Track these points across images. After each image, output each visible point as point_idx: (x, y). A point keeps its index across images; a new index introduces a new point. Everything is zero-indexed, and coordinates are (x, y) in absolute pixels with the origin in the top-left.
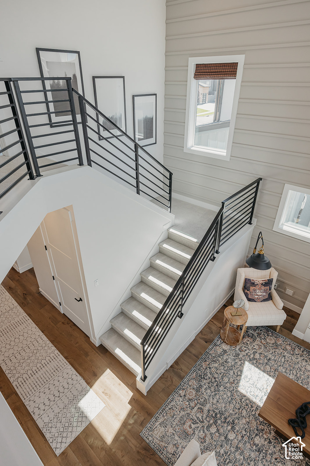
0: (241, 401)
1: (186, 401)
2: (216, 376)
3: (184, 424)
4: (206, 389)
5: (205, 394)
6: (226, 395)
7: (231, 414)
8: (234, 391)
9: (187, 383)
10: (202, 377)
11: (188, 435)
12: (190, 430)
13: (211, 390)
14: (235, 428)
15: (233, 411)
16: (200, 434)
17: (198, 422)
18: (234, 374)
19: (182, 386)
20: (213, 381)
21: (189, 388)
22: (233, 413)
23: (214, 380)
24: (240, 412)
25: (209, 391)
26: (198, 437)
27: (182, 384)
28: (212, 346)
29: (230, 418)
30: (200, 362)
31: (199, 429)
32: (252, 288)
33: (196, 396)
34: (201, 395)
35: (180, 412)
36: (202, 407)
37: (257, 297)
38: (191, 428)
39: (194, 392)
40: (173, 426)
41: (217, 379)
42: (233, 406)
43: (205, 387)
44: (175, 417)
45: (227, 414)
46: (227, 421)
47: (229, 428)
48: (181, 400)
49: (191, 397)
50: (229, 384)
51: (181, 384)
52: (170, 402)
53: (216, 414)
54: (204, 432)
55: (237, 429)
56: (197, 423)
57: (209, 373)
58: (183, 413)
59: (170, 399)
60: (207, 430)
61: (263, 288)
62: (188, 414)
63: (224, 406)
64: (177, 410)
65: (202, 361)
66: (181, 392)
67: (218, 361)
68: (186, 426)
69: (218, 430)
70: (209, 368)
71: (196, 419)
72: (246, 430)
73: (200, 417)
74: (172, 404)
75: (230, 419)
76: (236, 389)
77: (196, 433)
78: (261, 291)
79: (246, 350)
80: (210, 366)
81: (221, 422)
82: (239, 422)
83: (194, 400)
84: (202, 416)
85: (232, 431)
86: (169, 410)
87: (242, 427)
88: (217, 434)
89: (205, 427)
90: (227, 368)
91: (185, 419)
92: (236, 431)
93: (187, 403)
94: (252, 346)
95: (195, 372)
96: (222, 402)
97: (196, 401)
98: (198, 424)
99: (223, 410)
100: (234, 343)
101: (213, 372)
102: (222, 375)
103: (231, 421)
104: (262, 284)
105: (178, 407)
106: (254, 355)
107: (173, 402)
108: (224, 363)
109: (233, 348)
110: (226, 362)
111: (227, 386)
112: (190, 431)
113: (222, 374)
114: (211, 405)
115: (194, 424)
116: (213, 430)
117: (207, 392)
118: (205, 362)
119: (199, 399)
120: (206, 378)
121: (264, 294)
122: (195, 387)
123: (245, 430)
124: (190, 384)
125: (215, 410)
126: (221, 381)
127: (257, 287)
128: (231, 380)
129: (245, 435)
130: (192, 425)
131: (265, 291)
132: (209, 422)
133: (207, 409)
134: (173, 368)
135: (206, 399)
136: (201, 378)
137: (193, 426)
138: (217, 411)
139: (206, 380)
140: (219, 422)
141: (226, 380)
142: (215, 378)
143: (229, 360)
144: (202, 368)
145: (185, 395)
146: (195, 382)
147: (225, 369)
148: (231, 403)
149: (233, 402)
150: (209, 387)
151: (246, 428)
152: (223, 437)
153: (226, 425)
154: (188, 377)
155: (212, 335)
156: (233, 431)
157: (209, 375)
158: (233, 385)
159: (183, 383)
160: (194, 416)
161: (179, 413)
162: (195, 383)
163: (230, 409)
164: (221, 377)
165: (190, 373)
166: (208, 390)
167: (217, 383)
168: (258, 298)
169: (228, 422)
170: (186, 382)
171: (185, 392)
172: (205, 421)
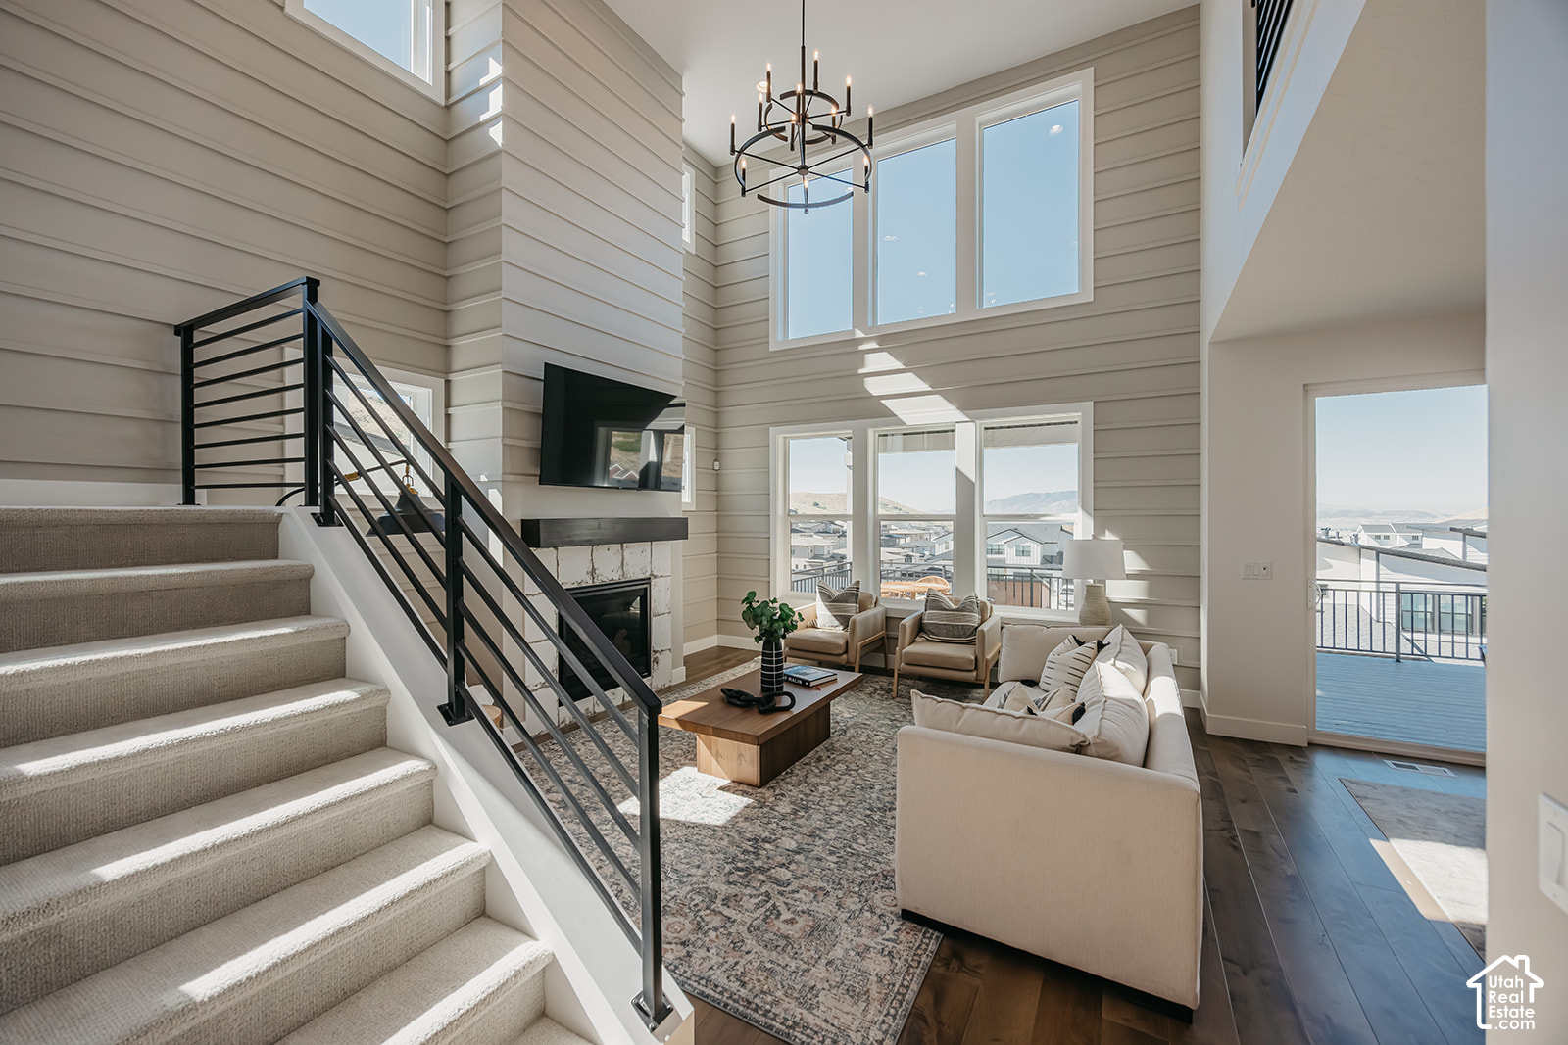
1: (707, 940)
3: (786, 937)
5: (673, 893)
7: (732, 843)
11: (819, 926)
12: (800, 924)
14: (765, 837)
15: (722, 840)
16: (805, 899)
17: (769, 905)
22: (726, 840)
24: (725, 829)
26: (815, 904)
29: (742, 845)
31: (789, 901)
33: (686, 915)
34: (679, 900)
35: (748, 953)
36: (721, 897)
38: (793, 919)
39: (671, 918)
40: (804, 967)
42: (708, 839)
44: (769, 965)
45: (733, 851)
46: (751, 850)
47: (768, 846)
48: (701, 953)
49: (690, 926)
52: (716, 987)
53: (738, 869)
54: (797, 892)
55: (767, 834)
56: (774, 906)
58: (751, 945)
59: (703, 990)
60: (788, 885)
62: (753, 929)
63: (711, 856)
64: (743, 962)
66: (670, 955)
68: (792, 931)
69: (782, 865)
71: (763, 910)
73: (754, 901)
74: (722, 982)
75: (747, 846)
77: (803, 907)
81: (756, 859)
82: (751, 832)
83: (698, 918)
84: (751, 896)
86: (749, 987)
87: (759, 828)
88: (793, 867)
89: (782, 889)
91: (769, 937)
92: (773, 837)
93: (712, 934)
97: (702, 912)
98: (777, 904)
99: (721, 856)
103: (749, 843)
105: (731, 960)
107: (714, 978)
112: (802, 921)
114: (711, 879)
115: (779, 914)
116: (784, 874)
119: (696, 904)
125: (726, 872)
130: (782, 918)
132: (764, 882)
133: (727, 886)
135: (693, 889)
137: (786, 915)
138: (728, 867)
140: (758, 863)
145: (683, 944)
153: (763, 853)
160: (755, 915)
161: (752, 955)
163: (717, 845)
169: (755, 848)
171: (670, 943)
172: (763, 890)
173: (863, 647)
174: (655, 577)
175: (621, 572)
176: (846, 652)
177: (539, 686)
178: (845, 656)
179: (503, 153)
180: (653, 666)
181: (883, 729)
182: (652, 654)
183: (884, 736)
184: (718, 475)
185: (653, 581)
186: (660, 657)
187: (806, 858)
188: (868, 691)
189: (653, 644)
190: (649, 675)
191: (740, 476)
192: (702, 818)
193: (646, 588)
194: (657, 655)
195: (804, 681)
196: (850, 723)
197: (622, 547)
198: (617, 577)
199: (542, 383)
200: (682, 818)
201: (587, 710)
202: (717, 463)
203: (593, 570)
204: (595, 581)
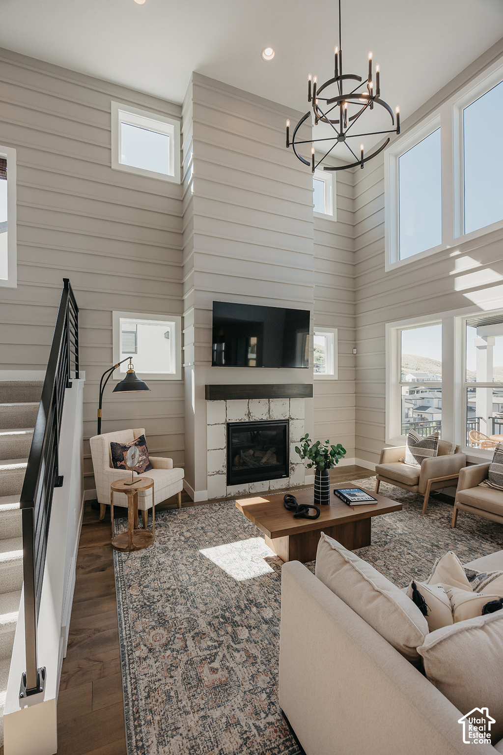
0: (228, 578)
1: (163, 654)
2: (167, 585)
3: (200, 680)
4: (173, 610)
5: (178, 615)
6: (205, 590)
7: (237, 598)
8: (209, 577)
9: (132, 633)
10: (148, 603)
11: (226, 685)
12: (218, 676)
13: (181, 604)
14: (259, 602)
15: (234, 593)
16: (238, 659)
17: (215, 651)
18: (186, 565)
19: (128, 646)
20: (170, 594)
21: (145, 634)
22: (236, 594)
23: (171, 591)
24: (242, 586)
25: (179, 607)
26: (240, 666)
27: (125, 644)
28: (118, 566)
29: (241, 602)
30: (122, 594)
31: (228, 656)
32: (125, 455)
33: (169, 632)
34: (175, 622)
35: (172, 677)
36: (196, 630)
38: (217, 669)
39: (161, 630)
40: (188, 709)
41: (172, 587)
42: (228, 589)
43: (168, 609)
44: (172, 694)
45: (233, 603)
46: (243, 607)
47: (254, 609)
48: (151, 661)
49: (164, 641)
50: (194, 578)
51: (123, 646)
52: (136, 688)
53: (223, 617)
54: (239, 651)
55: (262, 601)
56: (216, 654)
57: (152, 592)
58: (178, 674)
59: (129, 685)
60: (239, 643)
61: (139, 449)
62: (190, 662)
63: (219, 600)
64: (163, 682)
65: (125, 590)
66: (137, 653)
67: (148, 573)
68: (208, 678)
69: (249, 627)
70: (146, 588)
71: (209, 652)
72: (269, 591)
73: (210, 643)
74: (142, 687)
75: (243, 603)
76: (207, 575)
77: (231, 664)
79: (169, 539)
80: (145, 584)
81: (239, 615)
82: (254, 595)
83: (172, 638)
84: (211, 639)
85: (262, 609)
86: (149, 701)
87: (262, 594)
88: (254, 631)
89: (232, 644)
90: (170, 569)
91: (193, 673)
92: (263, 604)
93: (168, 652)
94: (171, 532)
95: (130, 610)
96: (211, 599)
97: (177, 636)
98: (220, 653)
99: (223, 603)
100: (147, 542)
101: (158, 587)
102: (173, 579)
103: (246, 602)
105: (159, 676)
106: (184, 536)
107: (141, 682)
108: (159, 566)
109: (152, 548)
110: (160, 564)
111: (194, 581)
112: (221, 675)
113: (172, 577)
114: (203, 616)
115: (213, 661)
116: (243, 633)
117: (178, 611)
118: (130, 588)
119: (180, 629)
120: (155, 600)
121: (145, 457)
122: (153, 623)
123: (269, 593)
124: (139, 628)
125: (215, 615)
126: (180, 584)
128: (191, 572)
129: (275, 597)
130: (212, 665)
131: (144, 453)
132: (228, 633)
133: (205, 625)
134: (76, 644)
135: (188, 618)
136: (148, 606)
137: (216, 665)
138: (220, 612)
139: (158, 601)
140: (237, 618)
141: (185, 578)
142: (169, 589)
143: (162, 560)
144: (135, 597)
145: (150, 650)
146: (144, 619)
147: (168, 571)
148: (222, 589)
149: (223, 587)
150: (175, 603)
151: (267, 590)
152: (264, 625)
153: (247, 612)
154: (124, 626)
155: (103, 559)
156: (262, 607)
157: (157, 594)
158: (200, 574)
159: (125, 641)
160: (200, 653)
161: (171, 681)
162: (147, 620)
163: (229, 595)
164: (174, 581)
165: (120, 619)
166: (177, 608)
167: (178, 589)
168: (139, 466)
169: (246, 607)
170: (130, 634)
171: (145, 645)
172: (221, 639)
173: (433, 483)
174: (292, 419)
175: (267, 415)
176: (418, 484)
177: (215, 473)
178: (415, 487)
179: (194, 197)
180: (291, 472)
181: (419, 551)
182: (290, 464)
183: (415, 557)
184: (355, 357)
185: (291, 422)
186: (295, 468)
187: (269, 628)
188: (434, 516)
189: (290, 459)
190: (288, 476)
191: (368, 358)
192: (238, 574)
193: (286, 426)
194: (294, 466)
195: (348, 500)
196: (397, 538)
197: (269, 401)
198: (265, 418)
199: (212, 312)
200: (228, 571)
201: (245, 490)
202: (355, 350)
203: (249, 413)
204: (250, 419)
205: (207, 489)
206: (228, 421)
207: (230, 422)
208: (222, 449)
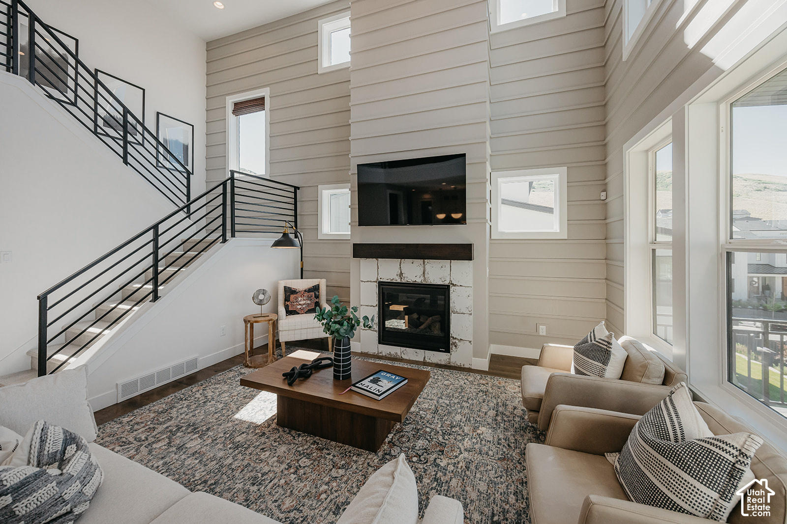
7: (210, 423)
10: (183, 399)
14: (207, 434)
15: (216, 419)
19: (133, 413)
20: (200, 400)
21: (147, 413)
22: (215, 421)
25: (184, 409)
27: (135, 411)
28: (224, 372)
29: (204, 426)
30: (191, 388)
31: (130, 449)
32: (292, 297)
34: (165, 415)
37: (299, 307)
45: (201, 424)
49: (142, 421)
53: (180, 428)
54: (136, 451)
57: (199, 394)
61: (306, 294)
63: (201, 418)
65: (195, 386)
67: (223, 383)
69: (169, 443)
70: (203, 390)
78: (304, 298)
81: (184, 433)
83: (146, 422)
84: (149, 435)
89: (145, 445)
90: (234, 386)
93: (129, 427)
95: (173, 397)
96: (201, 415)
99: (198, 421)
103: (204, 429)
104: (305, 291)
114: (177, 421)
115: (122, 446)
116: (160, 444)
117: (180, 411)
118: (200, 386)
121: (309, 302)
125: (180, 425)
127: (299, 294)
131: (309, 298)
132: (158, 438)
133: (165, 426)
138: (184, 425)
144: (189, 392)
148: (219, 413)
149: (223, 411)
154: (154, 403)
155: (230, 365)
159: (138, 410)
168: (301, 308)
169: (198, 431)
170: (145, 409)
172: (150, 439)
174: (453, 284)
175: (422, 278)
180: (453, 348)
182: (451, 338)
184: (604, 204)
185: (452, 289)
186: (459, 344)
189: (451, 332)
190: (448, 351)
191: (614, 205)
193: (445, 292)
194: (457, 341)
197: (424, 262)
198: (419, 280)
199: (357, 175)
200: (248, 404)
201: (396, 353)
202: (605, 194)
203: (401, 274)
204: (402, 280)
205: (360, 342)
206: (379, 279)
207: (381, 280)
208: (374, 307)
